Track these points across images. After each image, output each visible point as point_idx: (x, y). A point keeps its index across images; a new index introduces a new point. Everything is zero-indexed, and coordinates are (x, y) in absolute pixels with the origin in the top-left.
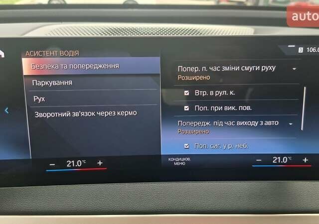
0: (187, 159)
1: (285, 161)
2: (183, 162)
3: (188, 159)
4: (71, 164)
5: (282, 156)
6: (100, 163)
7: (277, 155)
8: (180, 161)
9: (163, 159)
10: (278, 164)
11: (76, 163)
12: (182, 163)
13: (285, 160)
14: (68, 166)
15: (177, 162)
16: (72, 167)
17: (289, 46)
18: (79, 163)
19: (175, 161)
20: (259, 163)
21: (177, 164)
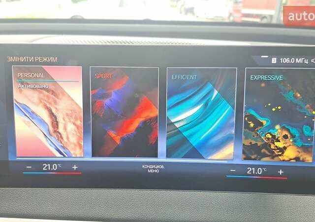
1: (260, 172)
3: (162, 167)
4: (47, 167)
5: (256, 167)
7: (252, 166)
8: (154, 169)
10: (252, 175)
11: (51, 167)
12: (156, 171)
14: (44, 169)
15: (151, 169)
16: (48, 171)
17: (262, 57)
18: (55, 167)
19: (149, 168)
20: (233, 173)
21: (151, 171)
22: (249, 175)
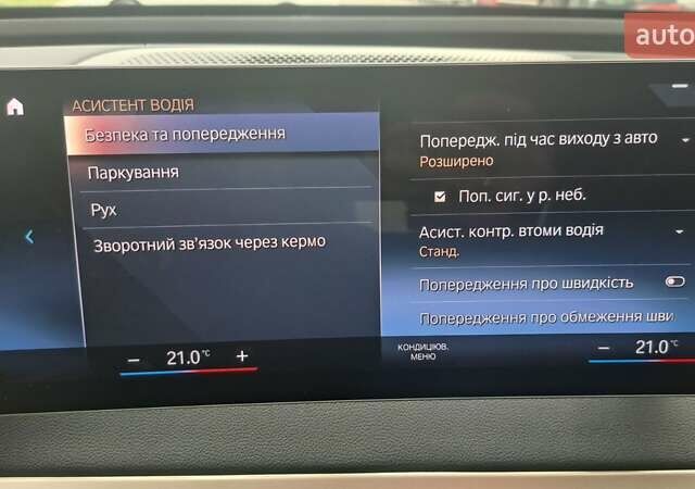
0: (441, 347)
1: (663, 350)
2: (430, 352)
3: (443, 347)
4: (178, 359)
5: (657, 337)
6: (242, 356)
7: (646, 337)
8: (424, 352)
9: (385, 348)
10: (647, 356)
11: (187, 358)
12: (429, 357)
13: (664, 347)
14: (169, 363)
15: (418, 352)
16: (178, 367)
18: (195, 357)
19: (412, 351)
20: (604, 355)
21: (418, 357)
22: (639, 357)
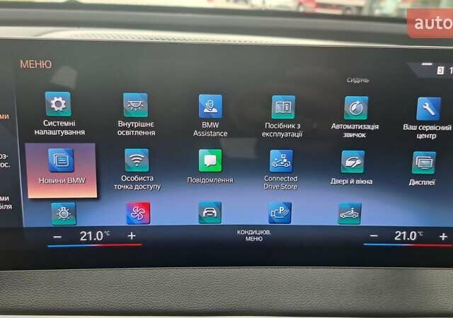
0: (266, 232)
1: (413, 238)
2: (259, 236)
3: (268, 232)
4: (87, 237)
5: (408, 230)
6: (132, 236)
7: (402, 229)
8: (255, 236)
10: (402, 241)
12: (258, 239)
13: (413, 236)
14: (82, 239)
15: (251, 236)
16: (88, 242)
17: (423, 64)
18: (100, 235)
19: (247, 235)
20: (374, 240)
21: (250, 239)
22: (397, 242)
